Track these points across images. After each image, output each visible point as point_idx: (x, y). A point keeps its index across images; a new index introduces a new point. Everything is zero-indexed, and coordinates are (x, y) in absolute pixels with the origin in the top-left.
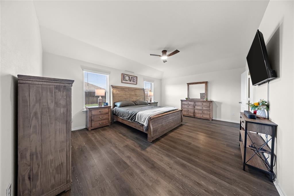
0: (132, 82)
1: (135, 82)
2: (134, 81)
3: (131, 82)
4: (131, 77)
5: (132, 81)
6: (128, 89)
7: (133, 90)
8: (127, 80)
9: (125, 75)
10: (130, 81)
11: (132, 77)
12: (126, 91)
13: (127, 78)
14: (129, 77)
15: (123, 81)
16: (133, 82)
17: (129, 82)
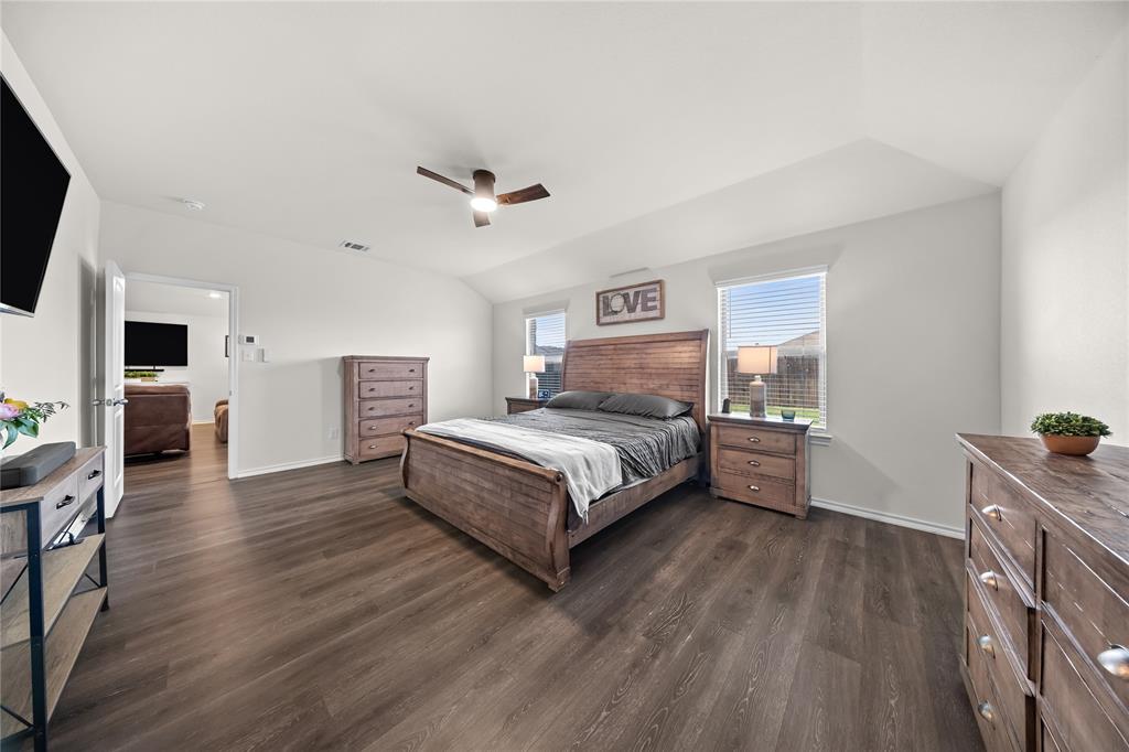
0: (639, 313)
1: (654, 308)
2: (650, 304)
3: (633, 316)
4: (631, 293)
5: (639, 307)
6: (612, 347)
7: (634, 349)
8: (618, 309)
9: (610, 295)
10: (632, 309)
11: (637, 294)
12: (603, 352)
13: (617, 303)
14: (626, 297)
15: (604, 320)
16: (645, 308)
17: (626, 315)
